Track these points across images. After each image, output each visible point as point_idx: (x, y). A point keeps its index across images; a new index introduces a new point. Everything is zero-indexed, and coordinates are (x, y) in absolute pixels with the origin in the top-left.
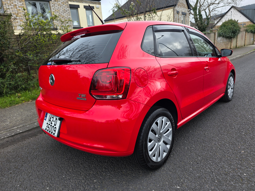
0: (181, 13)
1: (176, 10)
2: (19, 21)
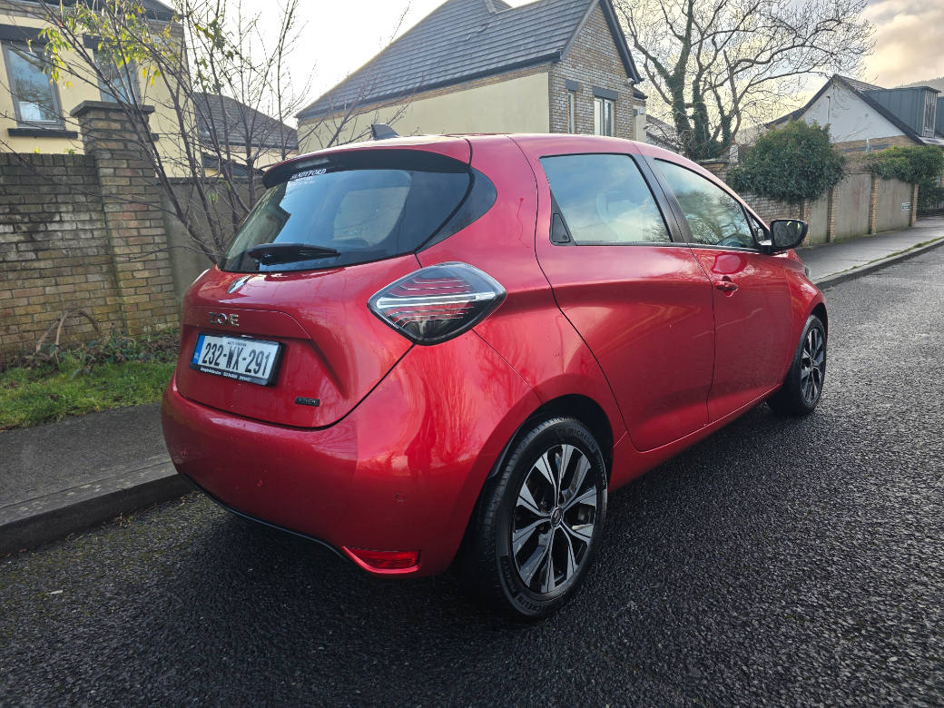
1: (564, 77)
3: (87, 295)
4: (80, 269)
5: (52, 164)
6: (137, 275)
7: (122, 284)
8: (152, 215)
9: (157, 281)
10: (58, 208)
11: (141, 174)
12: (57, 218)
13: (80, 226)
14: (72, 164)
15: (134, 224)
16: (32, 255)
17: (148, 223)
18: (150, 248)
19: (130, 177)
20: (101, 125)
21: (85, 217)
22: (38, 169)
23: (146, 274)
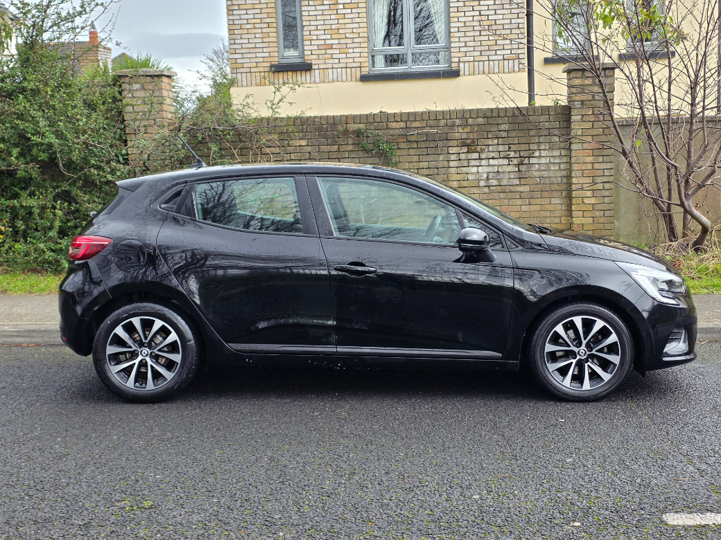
2: (338, 51)
3: (548, 214)
4: (546, 194)
5: (540, 113)
6: (586, 201)
7: (573, 208)
8: (605, 152)
9: (601, 207)
10: (539, 146)
11: (602, 119)
12: (537, 154)
13: (552, 161)
14: (554, 113)
15: (590, 159)
16: (517, 181)
17: (601, 159)
18: (599, 180)
19: (593, 122)
20: (577, 82)
21: (557, 153)
22: (531, 118)
23: (593, 201)
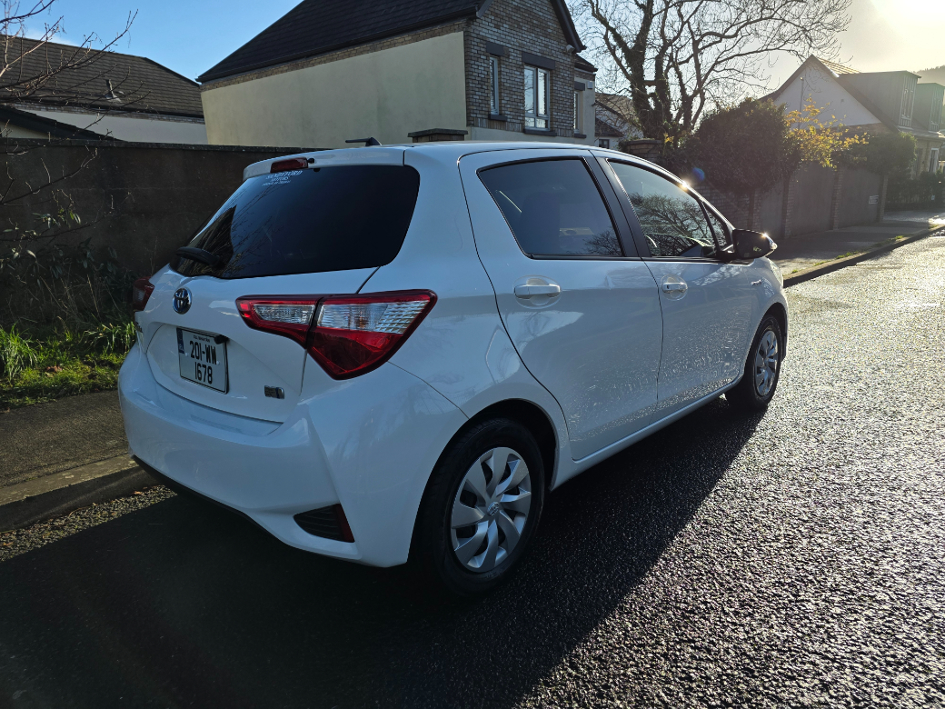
0: (515, 58)
1: (483, 39)
